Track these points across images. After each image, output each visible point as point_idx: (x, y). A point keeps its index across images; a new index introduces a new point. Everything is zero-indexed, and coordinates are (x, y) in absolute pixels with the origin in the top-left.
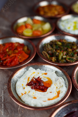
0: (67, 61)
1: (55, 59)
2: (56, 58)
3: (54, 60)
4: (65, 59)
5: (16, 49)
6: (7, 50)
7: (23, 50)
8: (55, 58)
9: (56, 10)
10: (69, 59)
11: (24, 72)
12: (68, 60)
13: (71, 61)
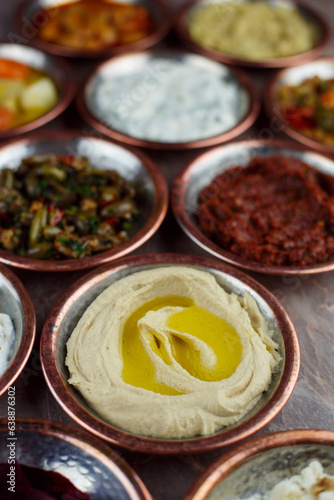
0: (54, 249)
1: (16, 240)
2: (18, 232)
3: (12, 239)
4: (52, 239)
8: (15, 234)
9: (111, 22)
10: (68, 244)
12: (62, 249)
13: (75, 254)
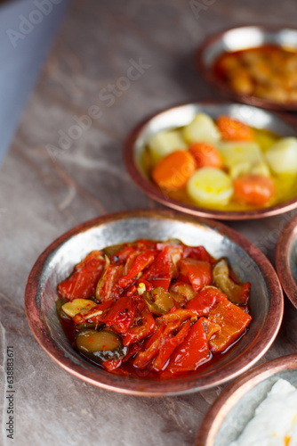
5: (180, 278)
6: (142, 288)
7: (212, 282)
11: (250, 406)
